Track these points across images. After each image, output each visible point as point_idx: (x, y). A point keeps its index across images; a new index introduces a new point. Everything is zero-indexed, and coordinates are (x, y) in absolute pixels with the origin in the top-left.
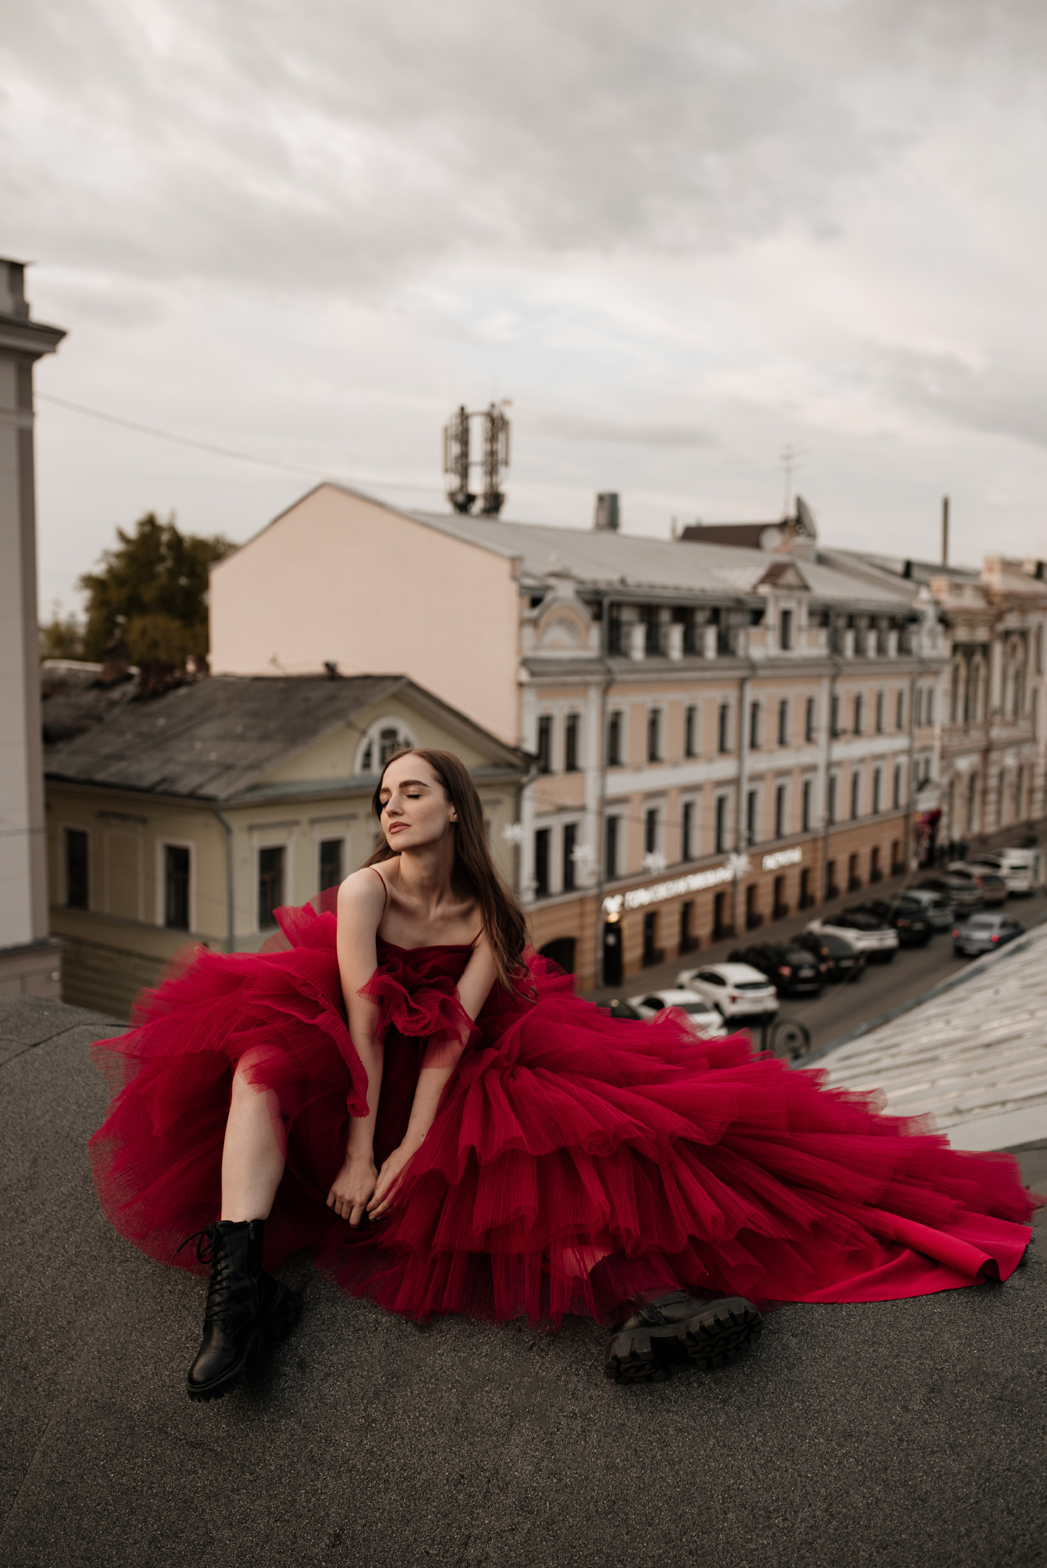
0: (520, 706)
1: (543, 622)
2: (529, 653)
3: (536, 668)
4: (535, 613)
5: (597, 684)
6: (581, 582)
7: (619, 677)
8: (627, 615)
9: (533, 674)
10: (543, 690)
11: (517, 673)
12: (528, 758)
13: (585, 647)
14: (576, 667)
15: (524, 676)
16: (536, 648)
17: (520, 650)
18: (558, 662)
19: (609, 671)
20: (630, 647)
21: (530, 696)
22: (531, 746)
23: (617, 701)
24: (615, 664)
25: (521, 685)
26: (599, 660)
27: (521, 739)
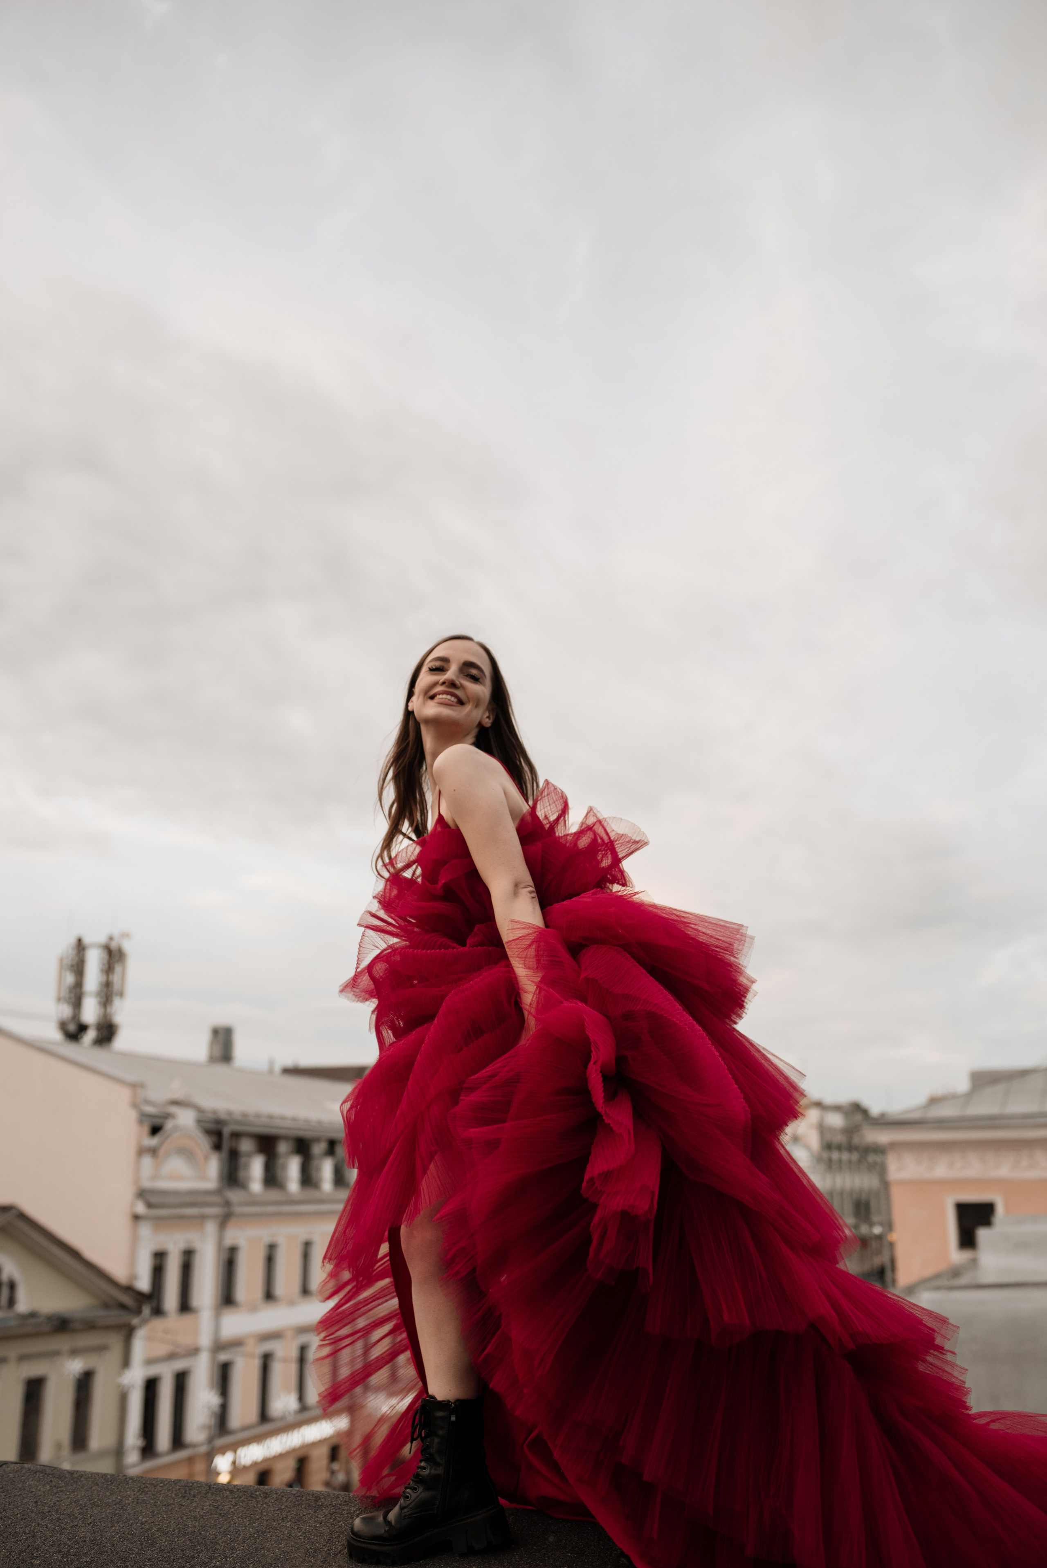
0: (135, 1241)
1: (162, 1151)
2: (147, 1184)
3: (153, 1200)
4: (153, 1141)
5: (215, 1217)
6: (200, 1110)
7: (238, 1210)
8: (246, 1146)
9: (150, 1205)
10: (159, 1222)
11: (132, 1205)
12: (142, 1298)
13: (203, 1178)
14: (193, 1199)
15: (141, 1208)
16: (154, 1178)
17: (137, 1179)
18: (176, 1193)
19: (227, 1204)
20: (248, 1179)
21: (145, 1230)
22: (144, 1284)
23: (236, 1235)
24: (234, 1195)
25: (136, 1218)
26: (218, 1192)
27: (134, 1277)
